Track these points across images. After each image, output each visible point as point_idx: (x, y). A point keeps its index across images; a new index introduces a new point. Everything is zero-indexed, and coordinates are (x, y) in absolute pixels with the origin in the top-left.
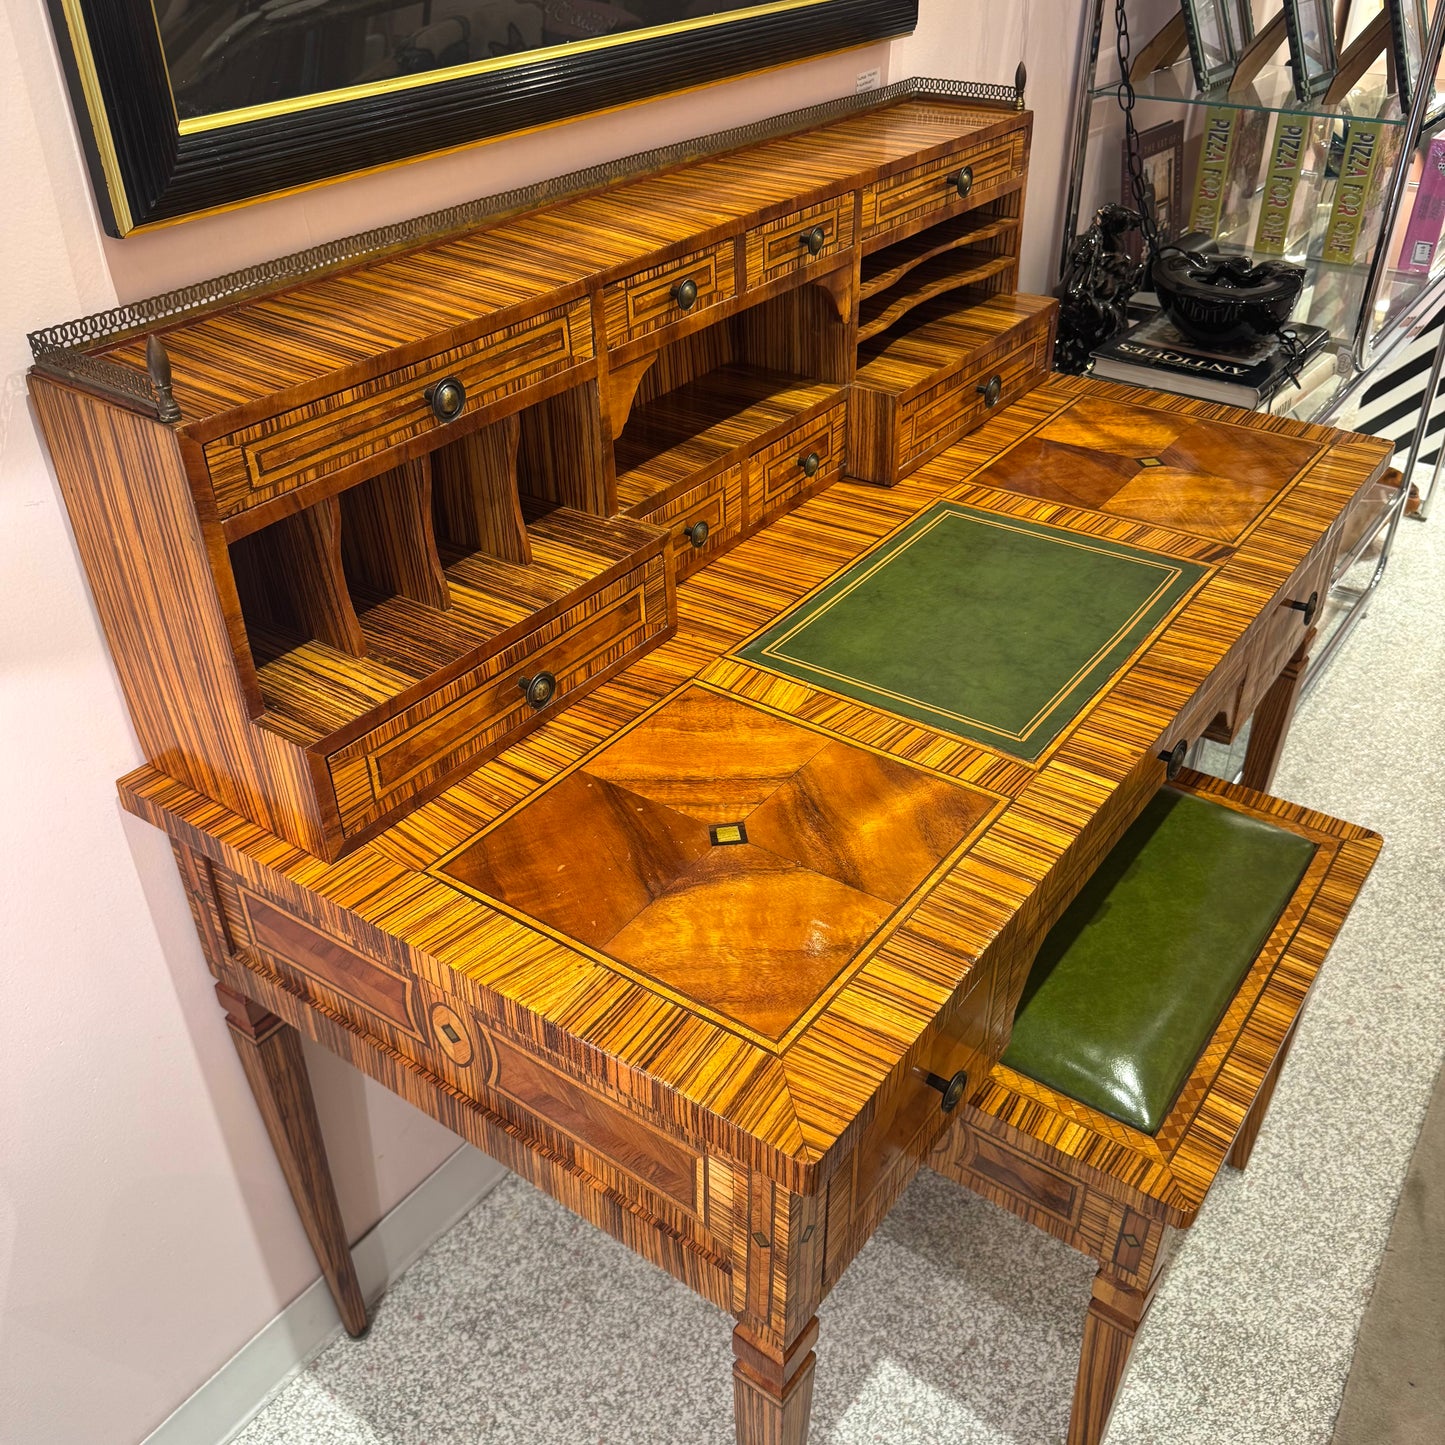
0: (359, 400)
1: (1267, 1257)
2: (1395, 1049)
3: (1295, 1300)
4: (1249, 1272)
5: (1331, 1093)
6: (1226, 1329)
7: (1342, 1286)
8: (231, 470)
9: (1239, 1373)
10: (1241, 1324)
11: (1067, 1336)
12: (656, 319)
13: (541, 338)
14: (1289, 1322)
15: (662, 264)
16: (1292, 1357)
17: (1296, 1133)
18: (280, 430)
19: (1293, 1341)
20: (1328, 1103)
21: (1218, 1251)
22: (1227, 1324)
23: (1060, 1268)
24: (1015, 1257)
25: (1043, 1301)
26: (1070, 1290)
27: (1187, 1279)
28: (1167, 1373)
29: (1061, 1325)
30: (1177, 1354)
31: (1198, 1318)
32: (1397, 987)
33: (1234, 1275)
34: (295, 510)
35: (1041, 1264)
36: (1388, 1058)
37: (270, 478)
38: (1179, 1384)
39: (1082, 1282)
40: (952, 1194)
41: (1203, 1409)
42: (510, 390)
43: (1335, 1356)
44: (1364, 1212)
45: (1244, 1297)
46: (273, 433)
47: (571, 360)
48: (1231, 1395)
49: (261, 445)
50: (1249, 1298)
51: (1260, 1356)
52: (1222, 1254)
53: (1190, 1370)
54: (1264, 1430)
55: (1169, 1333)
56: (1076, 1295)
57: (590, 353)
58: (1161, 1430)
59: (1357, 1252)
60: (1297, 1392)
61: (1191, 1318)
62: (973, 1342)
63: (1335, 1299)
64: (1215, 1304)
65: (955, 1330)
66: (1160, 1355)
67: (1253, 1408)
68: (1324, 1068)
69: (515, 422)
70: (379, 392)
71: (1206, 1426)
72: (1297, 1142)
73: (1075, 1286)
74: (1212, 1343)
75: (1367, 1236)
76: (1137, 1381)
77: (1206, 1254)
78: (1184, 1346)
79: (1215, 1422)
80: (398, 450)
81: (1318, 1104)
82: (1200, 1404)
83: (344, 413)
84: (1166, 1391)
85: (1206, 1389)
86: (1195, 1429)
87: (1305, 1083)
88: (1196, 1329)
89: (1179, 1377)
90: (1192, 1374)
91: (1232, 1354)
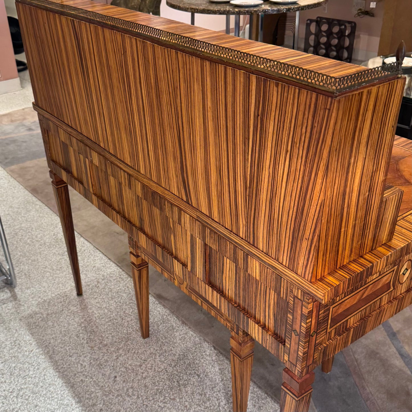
1: (162, 339)
2: (114, 278)
3: (178, 339)
4: (164, 345)
5: (119, 298)
6: (179, 359)
7: (178, 327)
9: (194, 363)
10: (179, 355)
11: (164, 401)
14: (183, 344)
16: (194, 348)
17: (126, 312)
19: (189, 346)
20: (122, 300)
21: (154, 349)
22: (178, 358)
23: (140, 392)
24: (129, 404)
25: (149, 402)
26: (149, 393)
27: (160, 361)
28: (186, 380)
29: (159, 401)
30: (182, 375)
31: (173, 364)
32: (94, 267)
33: (164, 349)
35: (136, 397)
36: (115, 281)
38: (191, 379)
39: (148, 388)
41: (201, 377)
43: (197, 339)
44: (159, 311)
48: (199, 368)
51: (190, 355)
52: (156, 348)
53: (188, 374)
54: (212, 365)
55: (174, 374)
56: (151, 392)
58: (203, 390)
59: (170, 319)
60: (204, 352)
61: (172, 366)
63: (181, 331)
64: (170, 358)
66: (180, 379)
67: (205, 365)
68: (110, 295)
71: (206, 378)
72: (130, 313)
73: (148, 391)
74: (182, 364)
75: (167, 314)
76: (186, 389)
77: (154, 352)
78: (180, 372)
79: (206, 376)
81: (120, 303)
84: (192, 383)
85: (195, 373)
86: (206, 381)
87: (112, 302)
88: (176, 366)
89: (189, 378)
90: (189, 374)
91: (187, 362)
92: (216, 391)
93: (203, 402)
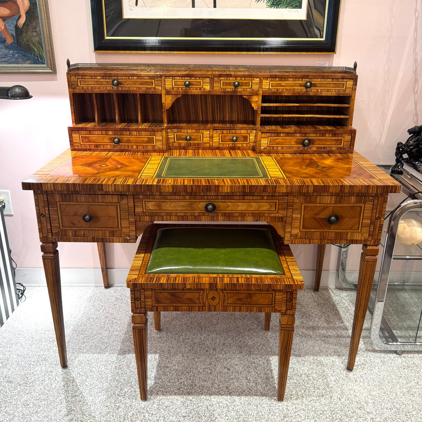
0: (101, 79)
8: (75, 82)
11: (183, 383)
12: (182, 88)
13: (146, 82)
15: (184, 77)
18: (84, 79)
22: (214, 415)
25: (190, 375)
28: (187, 406)
30: (195, 407)
31: (210, 408)
33: (232, 412)
34: (85, 92)
37: (82, 86)
40: (208, 348)
42: (137, 89)
45: (226, 416)
46: (83, 79)
47: (155, 89)
49: (81, 80)
50: (227, 418)
53: (192, 411)
55: (200, 403)
56: (197, 381)
57: (161, 89)
62: (167, 367)
64: (218, 410)
65: (169, 363)
66: (192, 403)
69: (138, 95)
70: (105, 79)
71: (177, 420)
76: (180, 401)
77: (234, 403)
78: (198, 407)
80: (108, 90)
82: (183, 416)
83: (98, 80)
84: (181, 408)
85: (188, 416)
86: (174, 418)
88: (206, 408)
89: (187, 409)
92: (161, 418)
93: (160, 404)
